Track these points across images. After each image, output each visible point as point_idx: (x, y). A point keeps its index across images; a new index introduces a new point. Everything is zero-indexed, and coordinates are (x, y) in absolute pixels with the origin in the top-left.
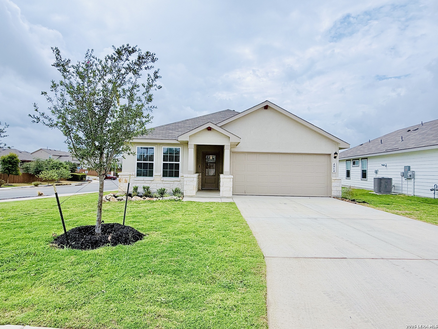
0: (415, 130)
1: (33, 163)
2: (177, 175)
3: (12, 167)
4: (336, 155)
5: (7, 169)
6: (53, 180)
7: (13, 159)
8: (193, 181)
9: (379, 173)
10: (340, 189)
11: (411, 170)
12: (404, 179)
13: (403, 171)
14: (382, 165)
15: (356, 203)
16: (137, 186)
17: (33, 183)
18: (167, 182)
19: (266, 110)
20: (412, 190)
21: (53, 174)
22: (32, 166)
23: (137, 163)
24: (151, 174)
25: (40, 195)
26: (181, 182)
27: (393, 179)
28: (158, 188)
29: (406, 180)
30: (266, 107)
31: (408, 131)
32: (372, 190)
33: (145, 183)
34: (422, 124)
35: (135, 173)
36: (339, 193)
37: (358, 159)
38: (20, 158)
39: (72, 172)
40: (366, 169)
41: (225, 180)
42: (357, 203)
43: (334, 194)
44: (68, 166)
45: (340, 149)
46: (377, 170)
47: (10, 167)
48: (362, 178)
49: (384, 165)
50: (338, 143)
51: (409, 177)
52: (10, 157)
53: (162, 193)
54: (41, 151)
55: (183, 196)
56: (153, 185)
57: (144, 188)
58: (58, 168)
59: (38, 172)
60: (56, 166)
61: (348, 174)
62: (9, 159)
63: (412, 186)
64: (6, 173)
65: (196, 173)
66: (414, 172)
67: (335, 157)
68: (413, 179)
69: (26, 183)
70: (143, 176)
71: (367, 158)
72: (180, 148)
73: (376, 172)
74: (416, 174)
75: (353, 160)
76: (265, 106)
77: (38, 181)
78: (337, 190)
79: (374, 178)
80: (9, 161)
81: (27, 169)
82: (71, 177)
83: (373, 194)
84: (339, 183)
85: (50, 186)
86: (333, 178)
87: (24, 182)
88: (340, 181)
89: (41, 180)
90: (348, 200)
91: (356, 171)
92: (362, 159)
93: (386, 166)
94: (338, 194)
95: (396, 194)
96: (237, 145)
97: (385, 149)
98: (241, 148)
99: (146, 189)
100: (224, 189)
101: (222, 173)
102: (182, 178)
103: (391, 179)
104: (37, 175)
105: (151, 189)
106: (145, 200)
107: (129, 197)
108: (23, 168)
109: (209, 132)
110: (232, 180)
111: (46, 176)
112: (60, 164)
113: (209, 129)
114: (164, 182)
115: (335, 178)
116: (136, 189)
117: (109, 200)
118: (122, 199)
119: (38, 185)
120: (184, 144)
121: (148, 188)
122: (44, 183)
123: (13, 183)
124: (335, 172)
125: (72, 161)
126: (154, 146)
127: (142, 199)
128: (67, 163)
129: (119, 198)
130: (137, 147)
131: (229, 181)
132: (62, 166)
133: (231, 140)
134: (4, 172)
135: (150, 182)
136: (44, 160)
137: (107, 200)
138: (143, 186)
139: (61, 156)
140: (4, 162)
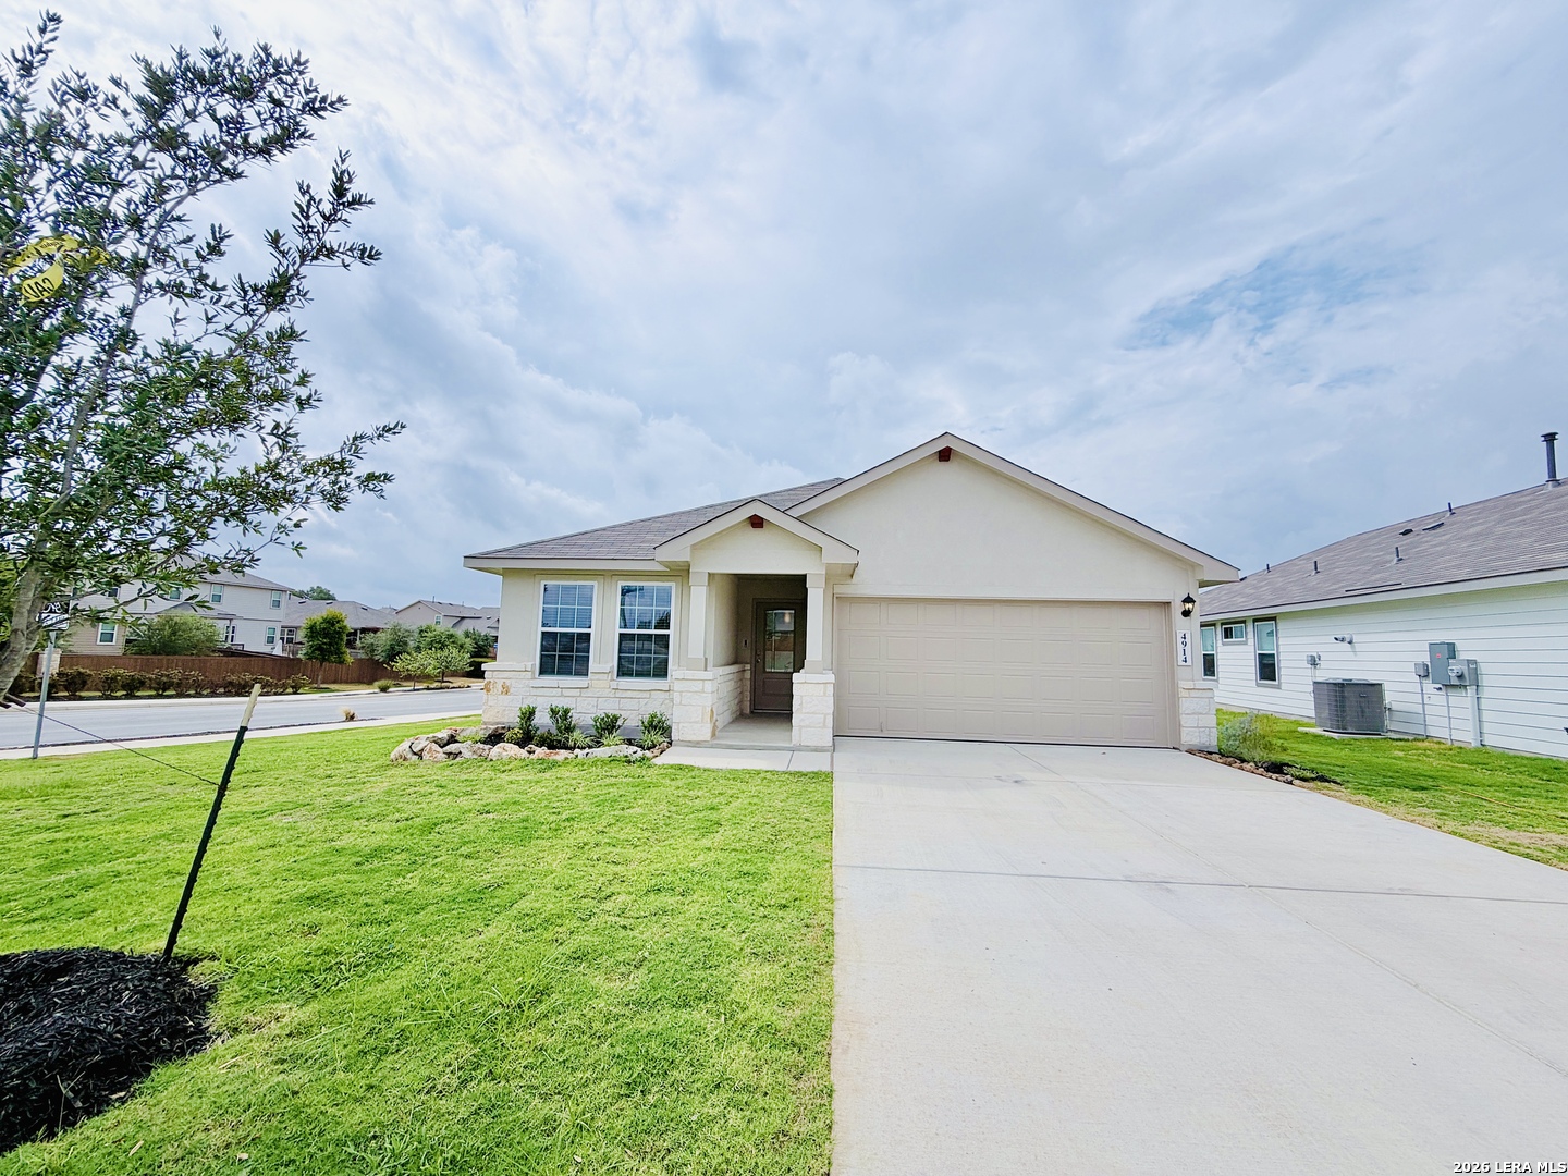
0: (1434, 528)
1: (384, 634)
2: (661, 671)
3: (330, 644)
4: (1190, 605)
5: (319, 648)
6: (426, 677)
7: (333, 625)
8: (704, 692)
9: (1323, 664)
10: (1212, 721)
11: (1462, 656)
12: (1429, 686)
13: (1427, 660)
14: (1336, 639)
15: (1291, 783)
16: (532, 706)
17: (376, 683)
18: (629, 694)
19: (945, 466)
20: (1471, 725)
21: (428, 661)
22: (383, 640)
23: (543, 632)
24: (582, 670)
25: (351, 718)
26: (672, 693)
27: (1386, 687)
28: (597, 714)
29: (1440, 689)
30: (945, 455)
31: (1404, 534)
32: (1306, 720)
33: (562, 695)
34: (1451, 510)
35: (534, 666)
36: (1210, 736)
37: (1244, 622)
38: (351, 623)
39: (474, 655)
40: (1275, 652)
41: (811, 691)
42: (1296, 782)
43: (1190, 738)
44: (468, 641)
45: (1203, 584)
46: (1315, 655)
47: (325, 643)
48: (1262, 679)
49: (1343, 640)
50: (1194, 566)
51: (1455, 681)
52: (325, 621)
53: (609, 726)
54: (420, 605)
55: (670, 743)
56: (585, 701)
57: (554, 712)
58: (443, 647)
59: (393, 654)
60: (439, 642)
61: (1209, 666)
62: (323, 626)
63: (1470, 714)
64: (316, 658)
65: (735, 663)
66: (1475, 662)
67: (1186, 613)
68: (1471, 691)
69: (365, 683)
70: (560, 673)
71: (1274, 619)
72: (673, 584)
73: (1314, 662)
74: (1483, 668)
75: (1222, 624)
76: (940, 451)
77: (389, 678)
78: (1199, 727)
79: (1314, 682)
80: (324, 629)
81: (372, 649)
82: (469, 669)
83: (1316, 736)
84: (1207, 700)
85: (419, 690)
86: (1183, 684)
87: (360, 680)
88: (1209, 694)
89: (395, 676)
90: (1252, 764)
91: (1237, 658)
92: (1255, 620)
93: (1350, 643)
94: (1204, 741)
95: (1402, 737)
96: (850, 574)
97: (1343, 587)
98: (867, 583)
99: (562, 716)
100: (802, 720)
101: (801, 668)
102: (674, 680)
103: (1381, 685)
104: (388, 664)
105: (576, 718)
106: (532, 756)
107: (482, 746)
108: (363, 647)
109: (758, 531)
110: (830, 689)
111: (410, 667)
112: (452, 636)
113: (757, 522)
114: (619, 694)
115: (1190, 685)
116: (529, 715)
117: (420, 755)
118: (460, 753)
119: (388, 688)
120: (681, 572)
121: (566, 712)
122: (405, 684)
123: (334, 682)
124: (1188, 663)
125: (482, 628)
126: (591, 580)
127: (523, 753)
128: (467, 635)
129: (452, 747)
130: (543, 583)
131: (822, 693)
132: (453, 642)
133: (828, 558)
134: (310, 657)
135: (577, 692)
136: (414, 628)
137: (415, 754)
138: (554, 707)
139: (463, 618)
140: (313, 631)
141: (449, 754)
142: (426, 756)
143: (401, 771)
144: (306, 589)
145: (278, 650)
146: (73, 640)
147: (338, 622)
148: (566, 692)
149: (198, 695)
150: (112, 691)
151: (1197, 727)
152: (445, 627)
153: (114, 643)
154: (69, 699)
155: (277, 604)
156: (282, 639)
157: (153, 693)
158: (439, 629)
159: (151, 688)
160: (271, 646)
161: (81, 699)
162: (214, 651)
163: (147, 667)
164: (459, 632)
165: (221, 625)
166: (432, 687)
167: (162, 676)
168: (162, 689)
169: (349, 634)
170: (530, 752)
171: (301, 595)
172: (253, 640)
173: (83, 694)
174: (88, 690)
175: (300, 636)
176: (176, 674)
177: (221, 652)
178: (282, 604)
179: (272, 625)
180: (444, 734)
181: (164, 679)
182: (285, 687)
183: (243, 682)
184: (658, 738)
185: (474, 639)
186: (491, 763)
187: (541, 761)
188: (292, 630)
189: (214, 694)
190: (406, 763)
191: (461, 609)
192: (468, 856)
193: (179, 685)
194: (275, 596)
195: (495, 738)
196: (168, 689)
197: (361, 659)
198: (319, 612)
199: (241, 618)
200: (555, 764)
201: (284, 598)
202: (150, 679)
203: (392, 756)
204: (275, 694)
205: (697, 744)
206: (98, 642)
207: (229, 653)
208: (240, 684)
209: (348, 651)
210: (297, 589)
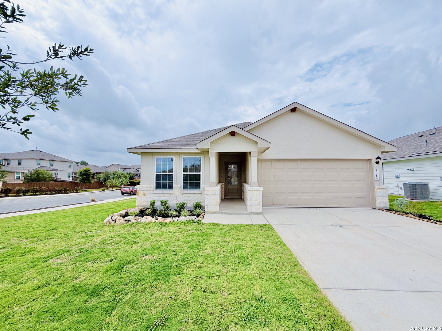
0: (432, 134)
1: (102, 174)
2: (198, 186)
3: (87, 177)
4: (379, 160)
5: (83, 179)
6: (116, 186)
7: (87, 172)
8: (216, 194)
9: (403, 177)
10: (387, 199)
14: (408, 170)
16: (154, 200)
17: (101, 189)
18: (187, 195)
19: (293, 114)
21: (116, 182)
22: (102, 176)
23: (156, 174)
24: (171, 187)
25: (93, 201)
26: (203, 195)
28: (177, 203)
30: (294, 110)
31: (421, 136)
33: (164, 196)
34: (435, 128)
35: (153, 186)
36: (386, 204)
38: (92, 171)
39: (130, 179)
41: (254, 193)
43: (379, 204)
44: (128, 175)
45: (383, 152)
47: (85, 177)
49: (410, 170)
50: (380, 146)
52: (85, 171)
53: (181, 208)
54: (113, 165)
55: (205, 213)
56: (172, 198)
57: (162, 202)
58: (120, 177)
59: (105, 180)
60: (119, 176)
62: (84, 172)
64: (82, 182)
67: (377, 163)
69: (97, 189)
70: (163, 188)
72: (201, 157)
73: (398, 177)
76: (292, 109)
77: (105, 187)
79: (404, 184)
80: (84, 173)
81: (99, 178)
82: (129, 184)
84: (385, 192)
85: (114, 190)
86: (376, 186)
87: (96, 188)
88: (386, 190)
89: (107, 186)
93: (413, 171)
94: (384, 206)
95: (436, 201)
96: (262, 153)
98: (268, 155)
99: (165, 203)
100: (252, 203)
101: (245, 182)
102: (203, 190)
103: (428, 184)
104: (104, 183)
105: (170, 204)
106: (157, 221)
107: (138, 217)
108: (97, 178)
109: (233, 137)
110: (261, 192)
111: (111, 184)
112: (123, 174)
113: (233, 134)
114: (184, 195)
115: (379, 187)
116: (153, 203)
117: (115, 221)
118: (130, 220)
119: (105, 190)
120: (206, 152)
121: (166, 202)
122: (109, 188)
123: (88, 189)
124: (378, 179)
125: (132, 172)
126: (173, 156)
127: (153, 219)
128: (127, 174)
129: (127, 218)
130: (156, 157)
131: (258, 194)
132: (123, 176)
133: (259, 145)
134: (81, 181)
135: (169, 195)
136: (112, 172)
137: (113, 221)
138: (162, 200)
139: (126, 169)
140: (81, 174)
141: (126, 220)
142: (117, 221)
143: (108, 228)
144: (79, 161)
145: (71, 180)
146: (6, 178)
147: (88, 171)
148: (165, 195)
149: (46, 194)
150: (19, 194)
151: (382, 201)
152: (121, 171)
153: (20, 179)
154: (5, 197)
155: (70, 166)
156: (72, 176)
157: (32, 194)
158: (119, 172)
159: (31, 192)
160: (69, 178)
161: (9, 196)
162: (51, 181)
163: (30, 186)
164: (125, 173)
165: (53, 173)
166: (118, 189)
167: (35, 188)
168: (35, 192)
169: (92, 174)
170: (156, 219)
171: (78, 163)
172: (63, 177)
173: (9, 195)
174: (12, 193)
175: (77, 175)
176: (39, 188)
177: (54, 181)
178: (72, 166)
179: (69, 172)
180: (123, 212)
181: (35, 190)
182: (73, 191)
183: (60, 190)
184: (200, 211)
185: (130, 175)
186: (142, 224)
187: (161, 223)
188: (75, 174)
189: (51, 194)
190: (110, 225)
191: (125, 166)
192: (142, 292)
193: (40, 191)
194: (69, 164)
195: (142, 213)
196: (37, 192)
197: (96, 182)
198: (83, 168)
199: (59, 170)
200: (166, 224)
201: (72, 164)
202: (31, 190)
203: (105, 222)
204: (70, 193)
205: (214, 213)
206: (15, 179)
207: (56, 181)
208: (59, 190)
209: (92, 179)
210: (77, 161)
